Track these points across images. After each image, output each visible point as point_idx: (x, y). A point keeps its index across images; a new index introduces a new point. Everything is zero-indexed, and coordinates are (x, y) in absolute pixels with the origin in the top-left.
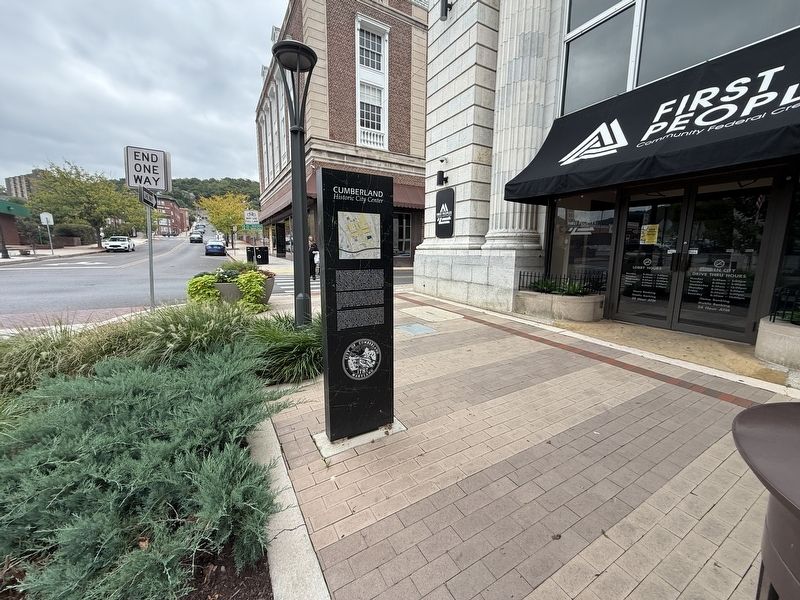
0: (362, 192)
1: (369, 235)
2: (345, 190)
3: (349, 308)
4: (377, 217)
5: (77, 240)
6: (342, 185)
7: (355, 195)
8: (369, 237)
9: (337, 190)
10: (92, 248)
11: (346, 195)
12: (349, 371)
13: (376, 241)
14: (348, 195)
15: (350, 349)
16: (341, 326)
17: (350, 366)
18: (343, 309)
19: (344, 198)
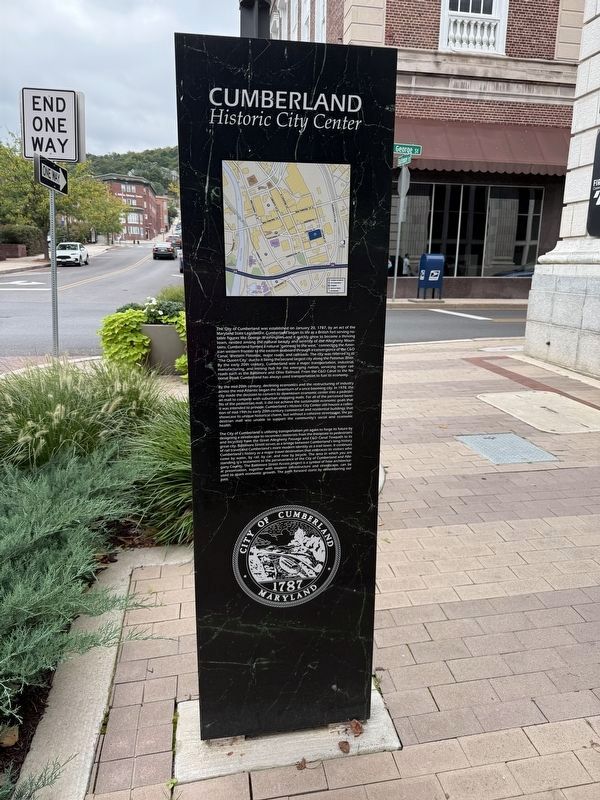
0: (298, 98)
1: (314, 226)
2: (245, 97)
3: (253, 426)
4: (342, 173)
5: (22, 247)
6: (235, 83)
7: (274, 111)
8: (315, 235)
9: (219, 97)
10: (38, 260)
11: (247, 111)
12: (250, 582)
13: (336, 246)
14: (254, 111)
15: (255, 529)
16: (230, 468)
17: (253, 572)
18: (237, 427)
19: (241, 120)
